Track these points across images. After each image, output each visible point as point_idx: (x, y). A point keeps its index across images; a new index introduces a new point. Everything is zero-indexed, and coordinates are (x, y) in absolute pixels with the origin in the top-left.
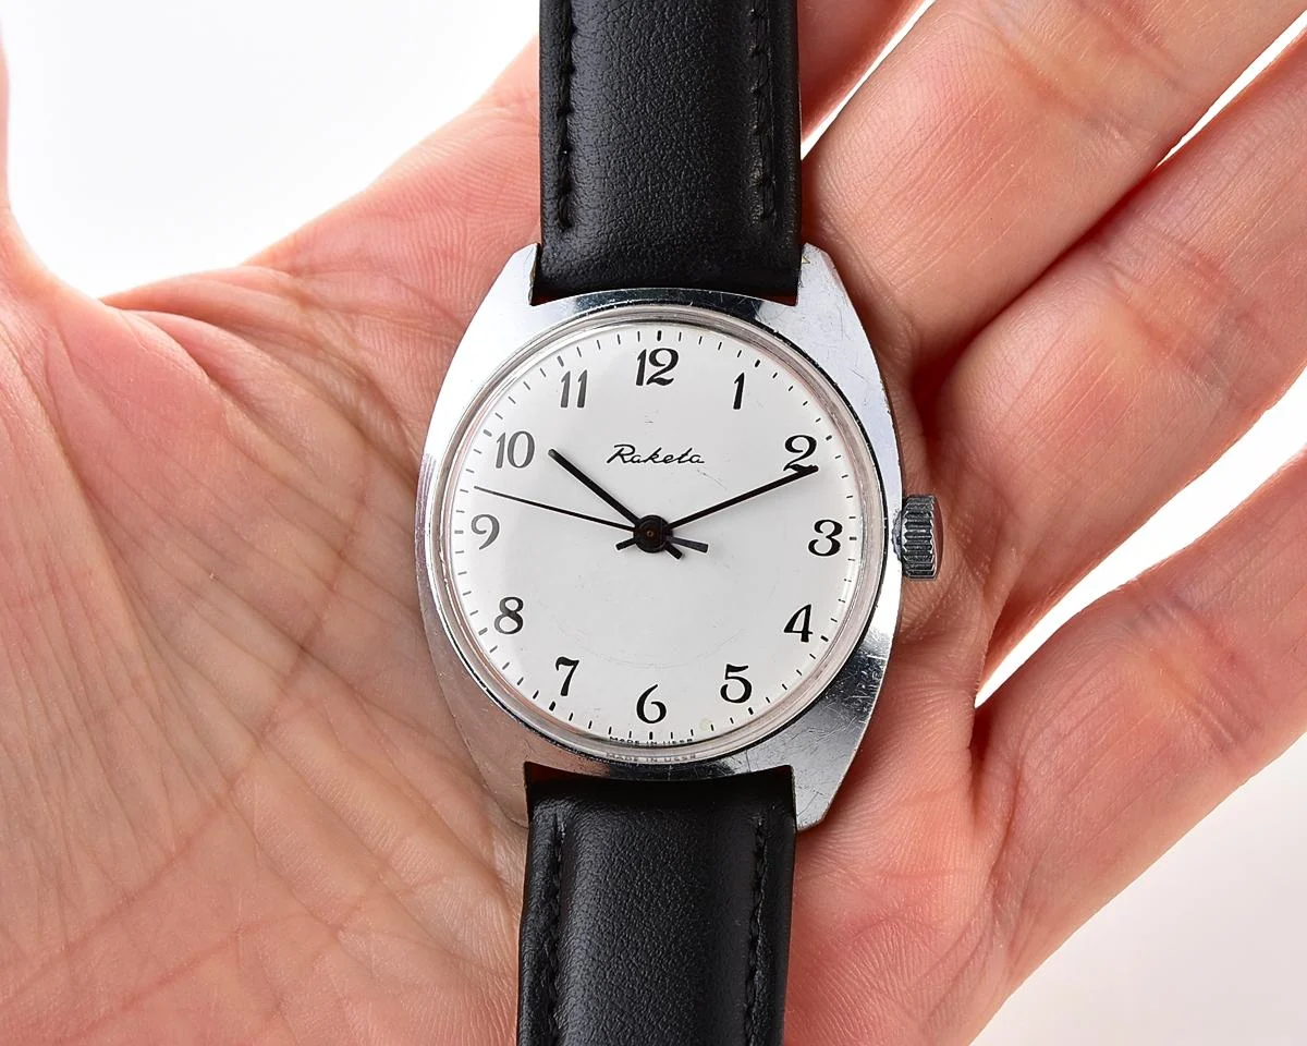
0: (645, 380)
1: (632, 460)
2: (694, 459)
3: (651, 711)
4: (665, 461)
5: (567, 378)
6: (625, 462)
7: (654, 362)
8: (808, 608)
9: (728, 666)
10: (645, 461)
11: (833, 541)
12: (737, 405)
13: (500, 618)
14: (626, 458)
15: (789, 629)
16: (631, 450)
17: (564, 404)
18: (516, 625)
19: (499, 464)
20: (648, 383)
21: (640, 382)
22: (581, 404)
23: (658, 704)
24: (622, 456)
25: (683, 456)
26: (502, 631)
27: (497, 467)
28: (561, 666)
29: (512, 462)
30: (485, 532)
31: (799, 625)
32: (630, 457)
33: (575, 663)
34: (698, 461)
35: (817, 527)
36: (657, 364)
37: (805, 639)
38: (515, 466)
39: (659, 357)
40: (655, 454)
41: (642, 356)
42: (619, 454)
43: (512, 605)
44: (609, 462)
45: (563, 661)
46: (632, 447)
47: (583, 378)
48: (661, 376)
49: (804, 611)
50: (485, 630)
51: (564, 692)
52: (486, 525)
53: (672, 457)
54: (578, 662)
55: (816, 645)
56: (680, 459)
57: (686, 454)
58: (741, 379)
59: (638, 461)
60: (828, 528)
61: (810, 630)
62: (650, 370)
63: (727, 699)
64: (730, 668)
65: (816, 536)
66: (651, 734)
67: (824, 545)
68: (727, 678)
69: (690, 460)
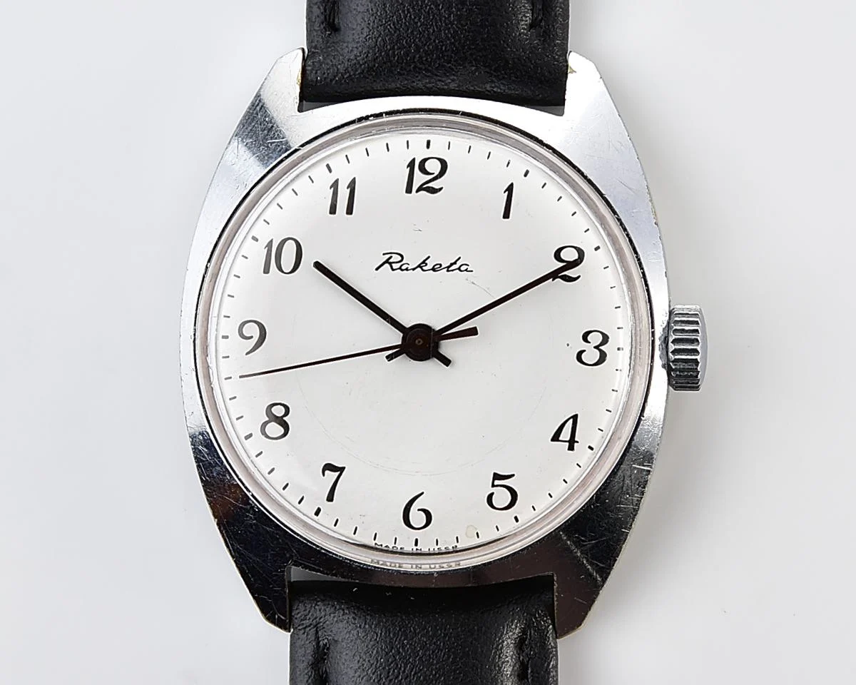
0: (414, 189)
1: (400, 268)
2: (462, 268)
3: (417, 518)
4: (433, 269)
5: (335, 185)
6: (393, 270)
7: (423, 170)
8: (575, 418)
9: (495, 474)
10: (414, 269)
11: (600, 350)
12: (506, 215)
13: (265, 424)
14: (395, 266)
15: (556, 438)
16: (400, 258)
17: (333, 210)
18: (282, 431)
19: (266, 271)
20: (417, 191)
21: (409, 190)
22: (350, 211)
23: (424, 511)
24: (391, 264)
25: (452, 264)
26: (267, 437)
27: (264, 272)
28: (327, 472)
29: (280, 269)
30: (252, 337)
31: (566, 435)
32: (399, 265)
33: (342, 470)
34: (466, 270)
35: (585, 337)
36: (428, 173)
37: (571, 448)
38: (283, 272)
39: (428, 166)
40: (424, 262)
41: (412, 165)
42: (387, 261)
43: (279, 411)
44: (377, 269)
45: (329, 467)
46: (402, 256)
47: (352, 186)
48: (430, 185)
49: (571, 421)
50: (250, 435)
51: (330, 498)
52: (254, 331)
53: (441, 265)
54: (344, 468)
55: (582, 454)
56: (448, 267)
57: (455, 263)
58: (510, 189)
59: (407, 269)
60: (595, 339)
61: (576, 439)
62: (419, 178)
63: (493, 507)
64: (497, 477)
65: (583, 346)
66: (417, 541)
67: (591, 356)
68: (493, 486)
69: (459, 269)
